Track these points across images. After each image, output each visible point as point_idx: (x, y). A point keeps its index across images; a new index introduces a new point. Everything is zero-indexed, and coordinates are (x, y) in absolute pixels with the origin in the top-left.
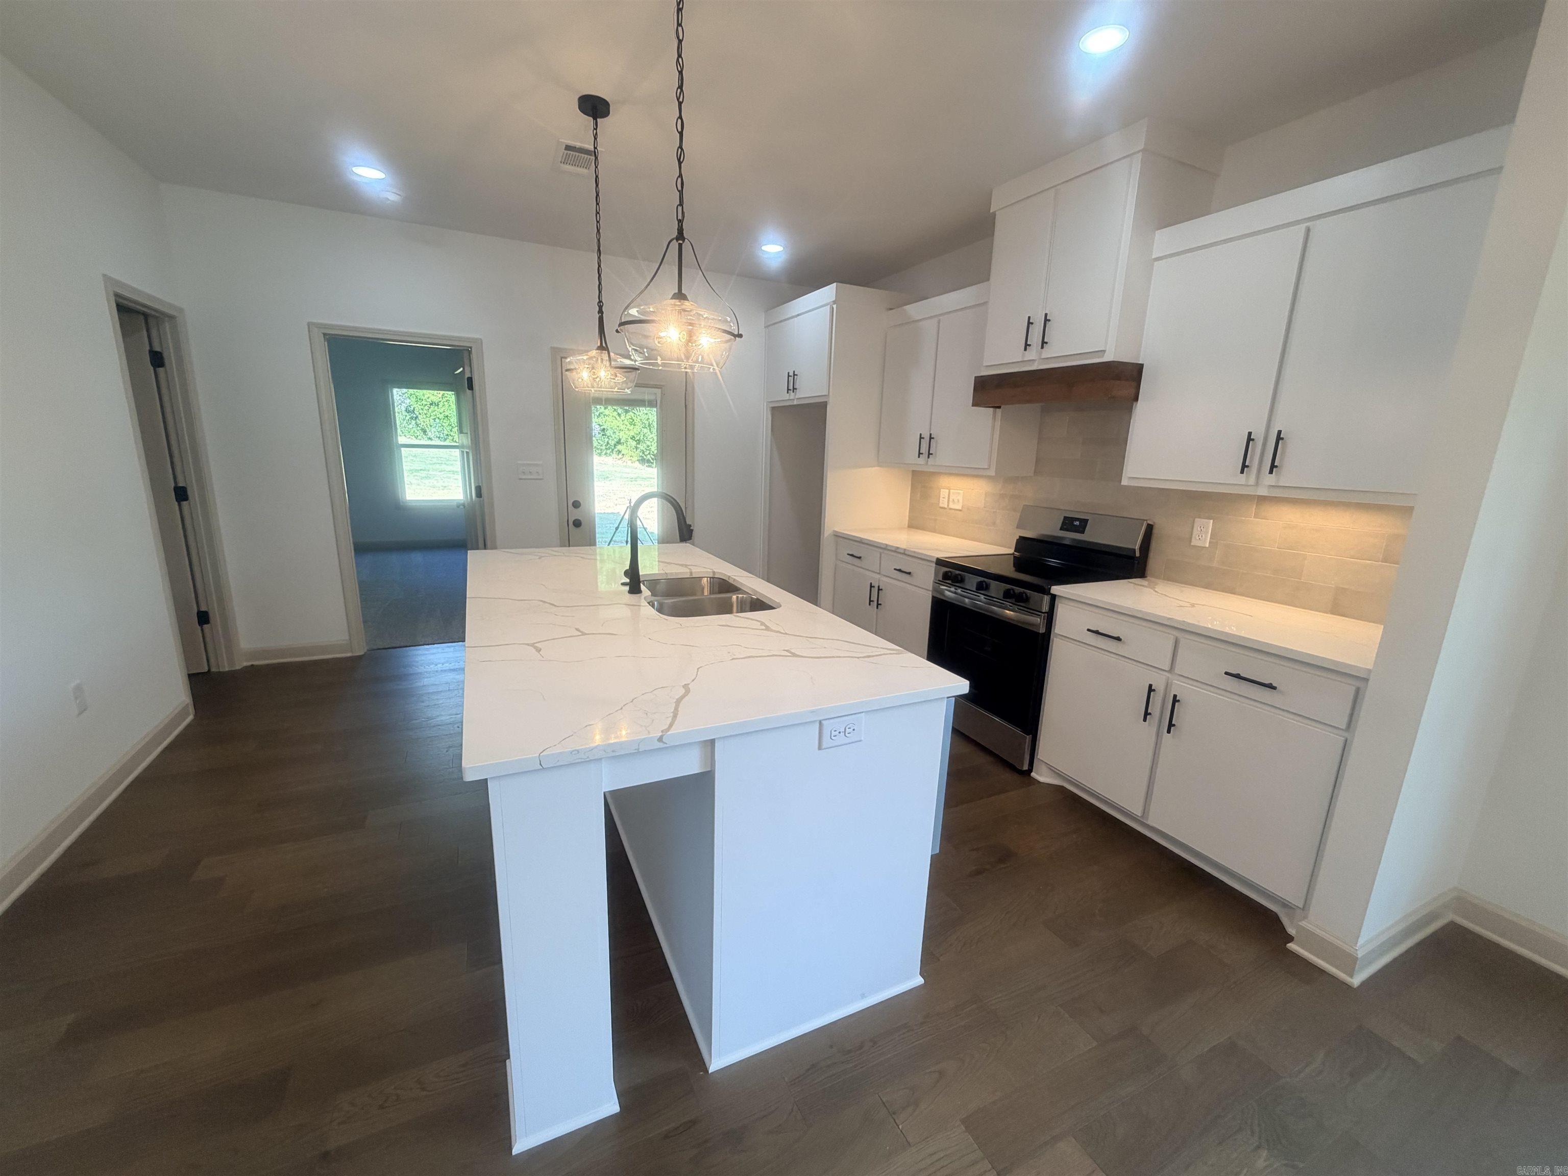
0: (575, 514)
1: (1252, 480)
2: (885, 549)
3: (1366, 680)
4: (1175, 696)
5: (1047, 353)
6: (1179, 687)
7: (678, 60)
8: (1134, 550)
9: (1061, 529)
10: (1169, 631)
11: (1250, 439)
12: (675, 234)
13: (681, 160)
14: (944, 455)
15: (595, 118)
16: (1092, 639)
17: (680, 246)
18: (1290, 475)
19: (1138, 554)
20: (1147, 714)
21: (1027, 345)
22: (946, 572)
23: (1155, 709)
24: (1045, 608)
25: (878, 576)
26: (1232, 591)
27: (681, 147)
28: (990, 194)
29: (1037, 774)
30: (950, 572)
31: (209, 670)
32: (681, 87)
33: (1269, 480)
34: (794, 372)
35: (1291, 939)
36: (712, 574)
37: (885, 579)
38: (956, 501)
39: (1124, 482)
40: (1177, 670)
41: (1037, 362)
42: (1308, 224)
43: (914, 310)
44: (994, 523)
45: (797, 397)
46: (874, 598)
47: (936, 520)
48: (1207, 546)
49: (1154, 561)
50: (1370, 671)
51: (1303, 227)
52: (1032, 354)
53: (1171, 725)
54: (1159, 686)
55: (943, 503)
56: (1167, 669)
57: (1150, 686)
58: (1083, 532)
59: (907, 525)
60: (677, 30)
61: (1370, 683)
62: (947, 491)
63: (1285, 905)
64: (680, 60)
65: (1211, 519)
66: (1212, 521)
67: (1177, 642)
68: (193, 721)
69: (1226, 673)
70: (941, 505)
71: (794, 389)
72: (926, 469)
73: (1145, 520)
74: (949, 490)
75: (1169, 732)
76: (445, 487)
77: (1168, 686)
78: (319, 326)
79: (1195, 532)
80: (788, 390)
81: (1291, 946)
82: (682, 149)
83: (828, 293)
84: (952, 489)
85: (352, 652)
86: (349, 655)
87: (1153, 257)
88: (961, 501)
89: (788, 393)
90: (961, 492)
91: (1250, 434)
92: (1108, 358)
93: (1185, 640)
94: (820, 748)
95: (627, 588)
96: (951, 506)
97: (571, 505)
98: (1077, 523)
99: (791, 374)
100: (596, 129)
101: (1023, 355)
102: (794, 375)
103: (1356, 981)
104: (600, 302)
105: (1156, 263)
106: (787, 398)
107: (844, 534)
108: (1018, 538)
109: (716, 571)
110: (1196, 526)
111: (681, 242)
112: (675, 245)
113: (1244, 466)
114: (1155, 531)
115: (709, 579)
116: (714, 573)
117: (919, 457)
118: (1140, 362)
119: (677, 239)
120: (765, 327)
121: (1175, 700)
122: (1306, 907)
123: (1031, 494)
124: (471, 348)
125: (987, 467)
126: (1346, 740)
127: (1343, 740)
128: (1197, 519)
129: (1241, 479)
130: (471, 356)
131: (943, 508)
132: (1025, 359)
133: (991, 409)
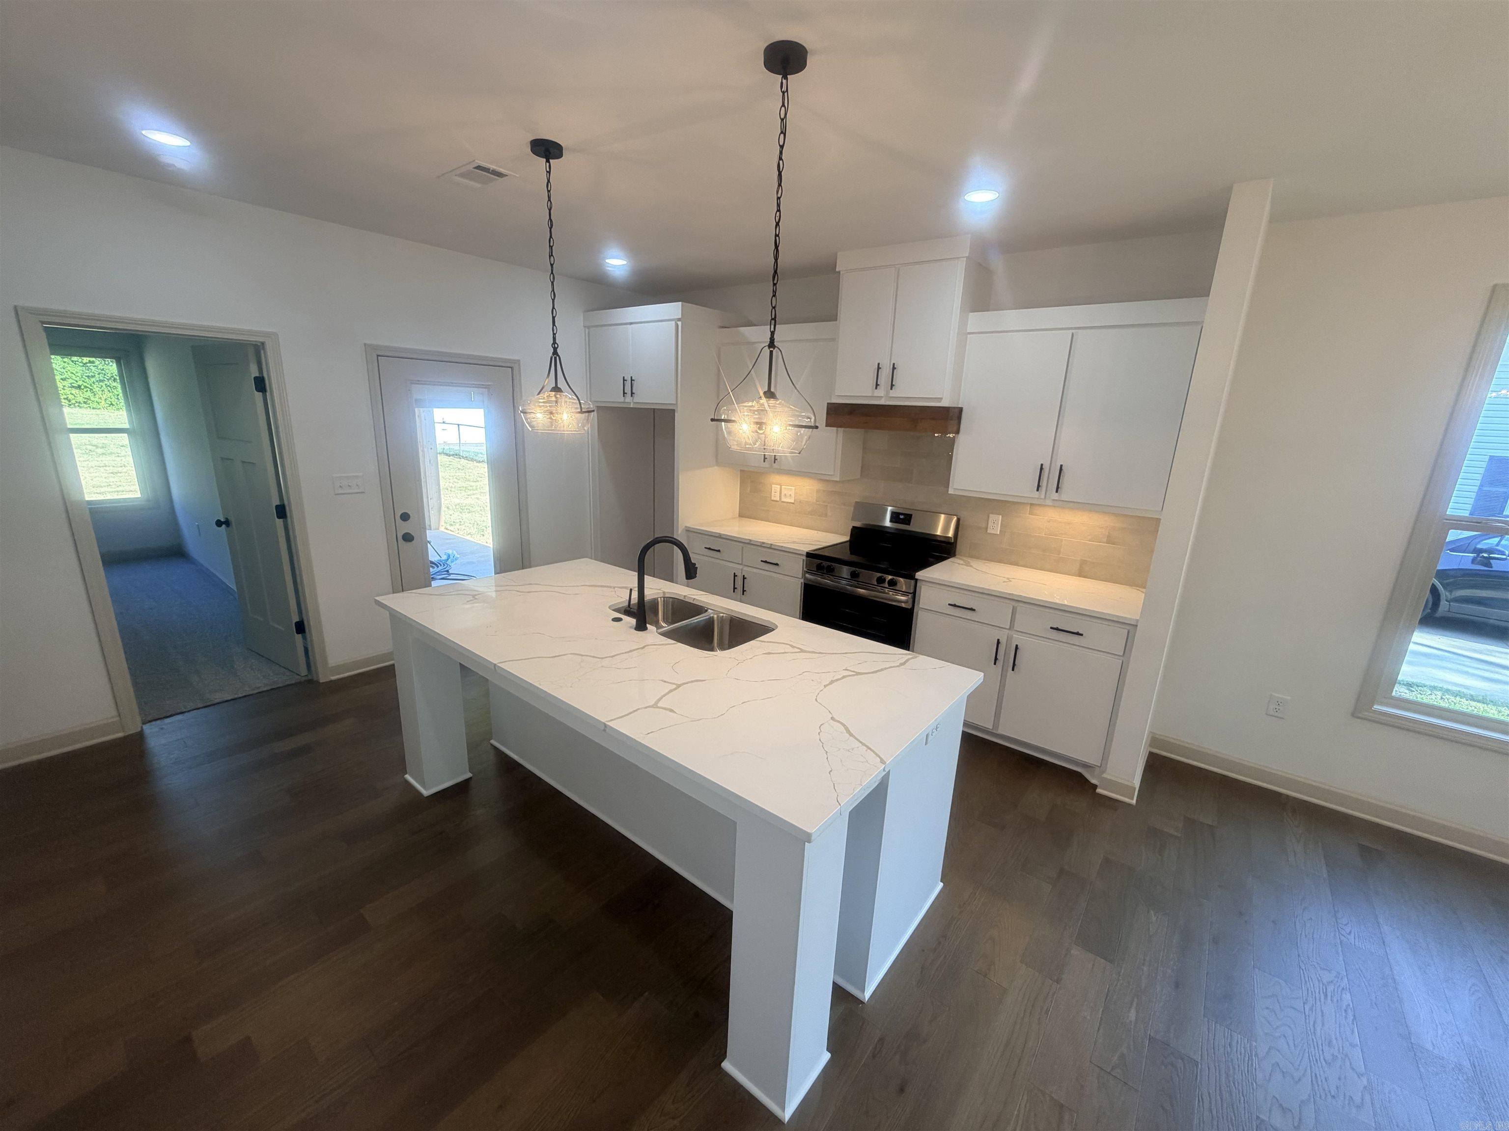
0: (404, 528)
1: (1043, 496)
2: (749, 543)
3: (1135, 626)
4: (1016, 646)
5: (893, 393)
6: (1018, 639)
8: (951, 538)
9: (892, 521)
10: (1009, 602)
11: (1042, 469)
15: (548, 161)
16: (952, 610)
18: (1069, 493)
20: (996, 659)
21: (877, 385)
22: (818, 563)
23: (1001, 656)
24: (911, 589)
25: (741, 567)
26: (1016, 564)
28: (835, 256)
30: (822, 563)
33: (1055, 496)
34: (631, 377)
35: (1095, 787)
38: (788, 495)
39: (951, 491)
40: (1016, 628)
41: (885, 399)
42: (1073, 331)
44: (826, 515)
45: (634, 401)
46: (739, 585)
47: (767, 511)
48: (999, 533)
49: (961, 544)
50: (1137, 621)
51: (1071, 332)
52: (881, 392)
53: (1014, 665)
54: (1004, 641)
56: (1008, 628)
57: (998, 640)
58: (908, 523)
59: (738, 516)
61: (1138, 627)
62: (779, 487)
63: (1086, 766)
66: (1001, 516)
67: (1014, 609)
69: (1051, 628)
70: (773, 498)
71: (632, 393)
72: (767, 470)
73: (954, 515)
74: (781, 486)
75: (1013, 669)
77: (1009, 639)
78: (34, 312)
79: (990, 524)
80: (624, 393)
81: (1099, 790)
83: (672, 310)
84: (784, 485)
85: (123, 730)
86: (120, 735)
87: (968, 331)
88: (793, 495)
89: (624, 396)
90: (793, 488)
91: (1042, 465)
92: (945, 403)
93: (1020, 607)
96: (784, 499)
97: (399, 517)
98: (902, 517)
99: (628, 378)
101: (873, 392)
102: (632, 380)
103: (1133, 801)
104: (554, 342)
105: (969, 336)
106: (622, 401)
107: (697, 529)
108: (852, 528)
110: (990, 520)
111: (771, 349)
113: (1038, 487)
114: (961, 523)
117: (764, 461)
118: (960, 406)
120: (586, 327)
121: (1016, 648)
122: (1102, 767)
123: (859, 492)
124: (263, 344)
125: (832, 473)
126: (1123, 661)
127: (1121, 661)
128: (991, 515)
129: (1036, 494)
130: (262, 352)
131: (774, 501)
132: (875, 395)
133: (836, 429)
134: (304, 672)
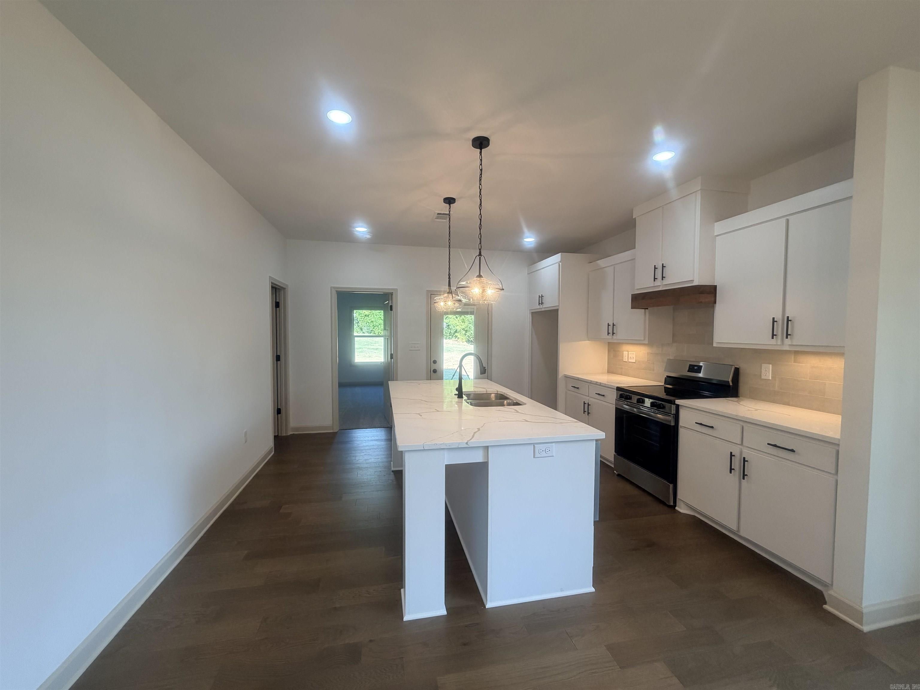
0: (434, 367)
1: (779, 342)
2: (590, 383)
3: (838, 445)
4: (744, 458)
5: (665, 282)
6: (747, 453)
7: (480, 196)
8: (729, 382)
9: (688, 371)
10: (738, 422)
11: (774, 321)
12: (478, 254)
13: (481, 228)
14: (621, 334)
15: (450, 205)
16: (699, 428)
17: (480, 258)
18: (797, 339)
19: (731, 384)
20: (731, 469)
21: (655, 279)
22: (622, 394)
23: (735, 466)
24: (673, 412)
25: (588, 398)
26: (788, 404)
27: (480, 224)
28: (632, 210)
29: (678, 507)
30: (623, 394)
31: (278, 435)
32: (481, 204)
33: (787, 341)
34: (542, 295)
36: (496, 392)
37: (591, 399)
38: (632, 358)
39: (715, 345)
40: (745, 443)
41: (661, 286)
42: (787, 218)
43: (602, 263)
44: (653, 370)
45: (544, 307)
46: (586, 410)
47: (622, 368)
48: (771, 379)
49: (743, 388)
50: (839, 440)
51: (785, 219)
52: (658, 282)
53: (744, 475)
54: (736, 452)
55: (625, 359)
56: (739, 443)
57: (731, 453)
58: (698, 372)
59: (605, 371)
60: (480, 186)
61: (842, 447)
62: (627, 352)
64: (481, 196)
65: (770, 364)
66: (771, 365)
67: (742, 428)
68: (274, 454)
69: (768, 444)
70: (624, 360)
71: (542, 303)
72: (613, 341)
73: (733, 365)
74: (628, 352)
75: (743, 479)
76: (370, 356)
77: (740, 453)
78: (334, 288)
79: (763, 371)
80: (539, 303)
81: (826, 607)
82: (481, 225)
83: (557, 258)
84: (630, 352)
85: (333, 430)
86: (332, 431)
87: (715, 235)
88: (635, 358)
89: (539, 305)
90: (635, 353)
91: (774, 318)
92: (695, 283)
93: (747, 427)
94: (534, 457)
95: (457, 396)
96: (630, 361)
97: (433, 363)
98: (695, 368)
100: (450, 209)
101: (654, 284)
102: (542, 296)
103: (866, 629)
104: (449, 274)
105: (717, 237)
106: (539, 308)
107: (570, 376)
108: (666, 377)
109: (498, 390)
110: (762, 368)
111: (480, 257)
112: (478, 257)
113: (773, 335)
114: (741, 371)
115: (495, 394)
116: (497, 391)
117: (608, 335)
118: (715, 285)
119: (479, 255)
120: (528, 274)
121: (745, 460)
122: (831, 584)
123: (671, 352)
124: (393, 293)
125: (643, 339)
127: (836, 480)
128: (763, 365)
129: (772, 342)
130: (392, 296)
131: (624, 362)
132: (655, 285)
133: (643, 310)
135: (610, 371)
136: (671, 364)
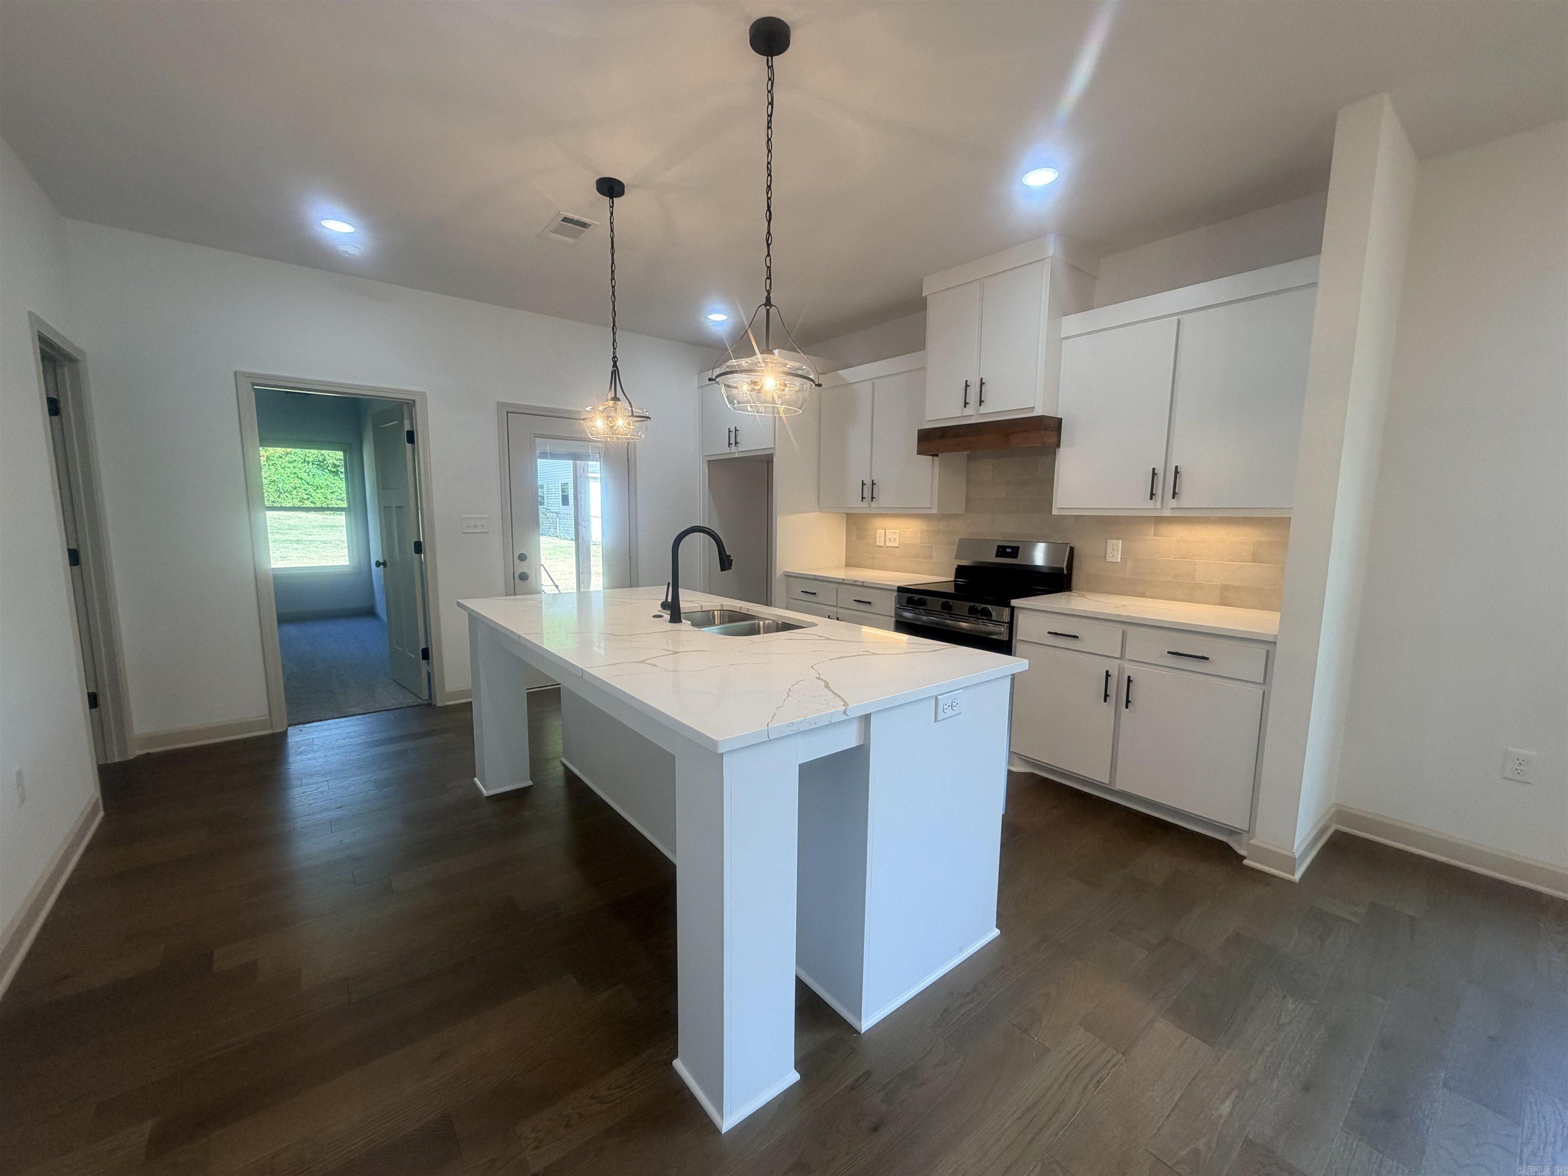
0: (521, 567)
1: (1159, 505)
2: (842, 583)
3: (1275, 643)
4: (1129, 678)
5: (984, 409)
6: (1130, 669)
8: (1063, 569)
9: (997, 556)
10: (1117, 625)
11: (1154, 474)
14: (885, 498)
15: (611, 197)
16: (1052, 640)
17: (768, 311)
18: (1187, 500)
19: (1065, 572)
20: (1106, 696)
21: (966, 404)
22: (908, 597)
23: (1112, 691)
24: (1006, 618)
26: (1142, 595)
28: (922, 279)
30: (912, 597)
33: (1173, 503)
34: (735, 428)
35: (1244, 858)
37: (841, 610)
38: (892, 539)
39: (1055, 512)
40: (1127, 656)
41: (975, 417)
42: (1179, 317)
43: (848, 374)
44: (931, 557)
45: (739, 450)
47: (873, 558)
48: (1119, 561)
49: (1077, 577)
50: (1276, 636)
51: (1175, 318)
52: (970, 411)
53: (1128, 702)
54: (1114, 672)
56: (1118, 656)
57: (1107, 672)
58: (1016, 557)
59: (844, 565)
61: (1277, 645)
62: (883, 531)
63: (1233, 832)
65: (1120, 540)
66: (1121, 541)
67: (1124, 634)
68: (104, 818)
69: (1169, 653)
70: (878, 544)
71: (736, 443)
72: (867, 511)
73: (1068, 544)
74: (885, 530)
75: (1127, 707)
77: (1121, 670)
78: (246, 375)
79: (1109, 551)
80: (730, 444)
81: (1246, 862)
84: (888, 529)
85: (271, 729)
86: (268, 732)
87: (1062, 336)
88: (897, 539)
89: (729, 446)
90: (898, 531)
91: (1154, 469)
92: (1038, 412)
93: (1131, 630)
94: (937, 721)
96: (888, 544)
97: (517, 560)
98: (1008, 550)
99: (733, 429)
100: (612, 207)
101: (962, 412)
102: (735, 430)
103: (1297, 877)
104: (614, 357)
105: (1064, 341)
106: (728, 452)
107: (797, 573)
108: (956, 566)
110: (1108, 546)
111: (768, 307)
113: (1152, 495)
114: (1076, 552)
117: (862, 501)
118: (1059, 417)
119: (765, 305)
120: (698, 388)
121: (1129, 680)
122: (1250, 831)
123: (963, 529)
124: (414, 401)
125: (929, 506)
126: (1264, 692)
127: (1262, 692)
128: (1109, 541)
129: (1151, 504)
130: (413, 409)
131: (879, 546)
132: (965, 415)
133: (931, 457)
134: (425, 696)
135: (849, 564)
136: (964, 546)
